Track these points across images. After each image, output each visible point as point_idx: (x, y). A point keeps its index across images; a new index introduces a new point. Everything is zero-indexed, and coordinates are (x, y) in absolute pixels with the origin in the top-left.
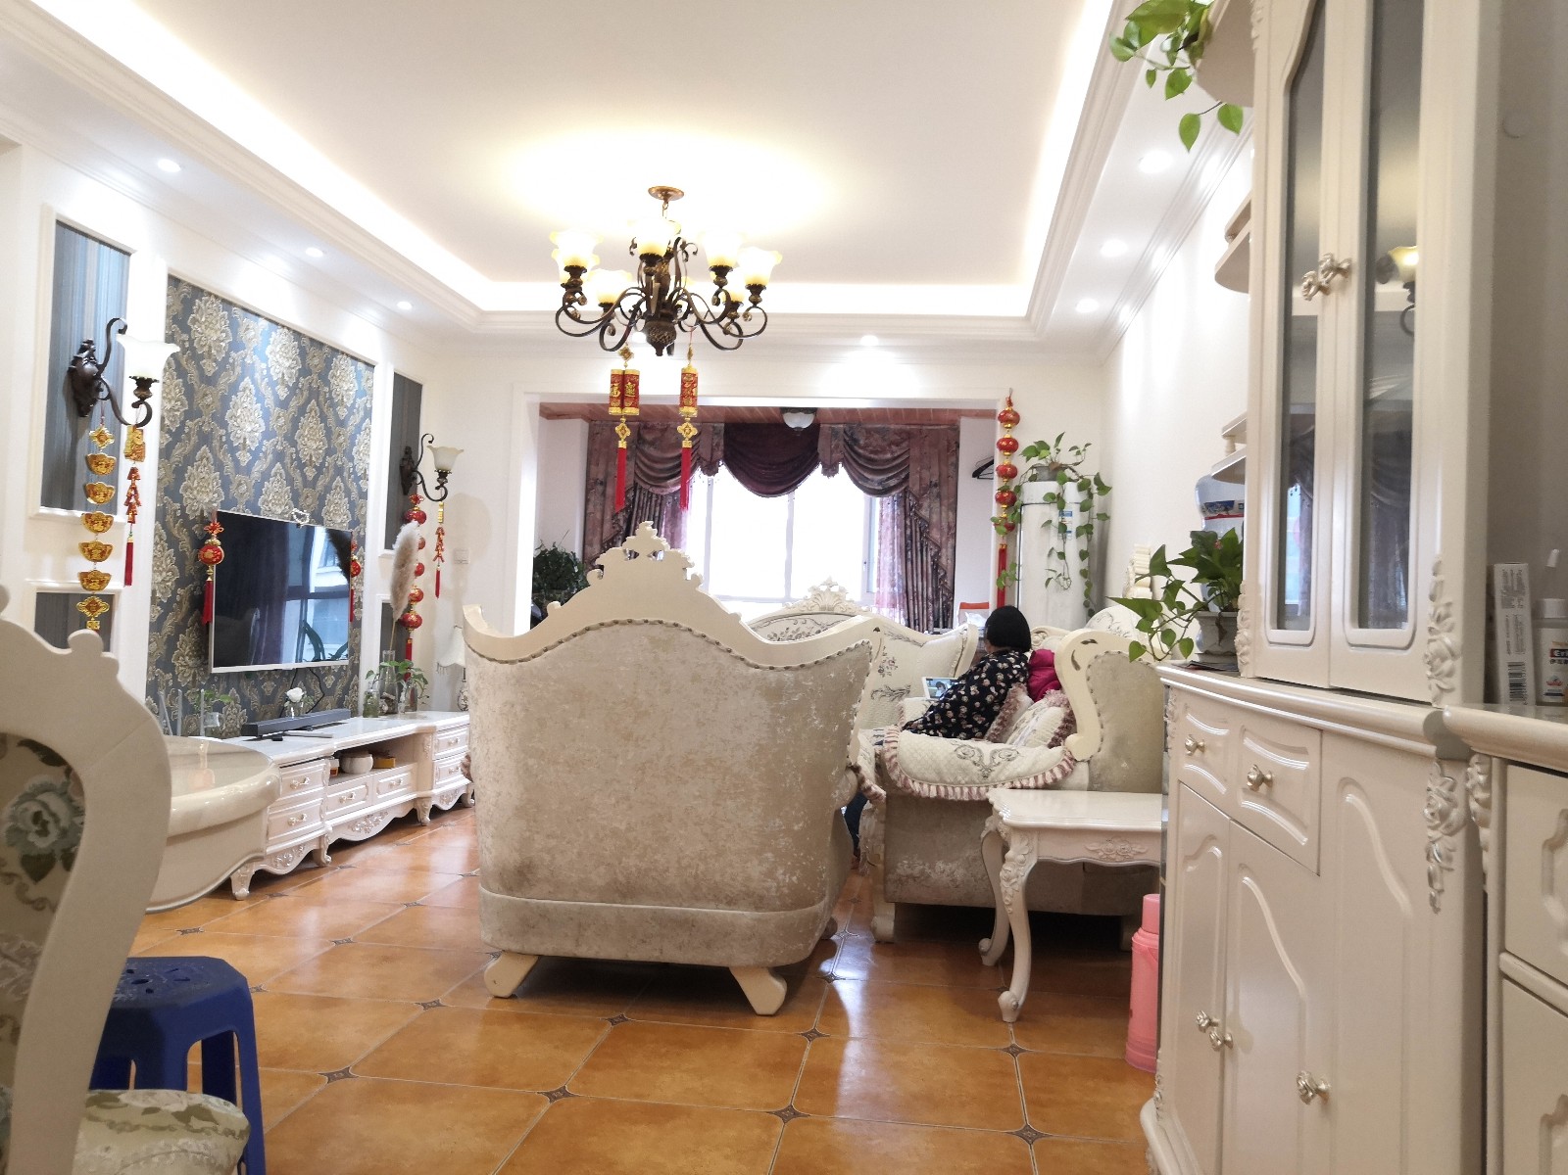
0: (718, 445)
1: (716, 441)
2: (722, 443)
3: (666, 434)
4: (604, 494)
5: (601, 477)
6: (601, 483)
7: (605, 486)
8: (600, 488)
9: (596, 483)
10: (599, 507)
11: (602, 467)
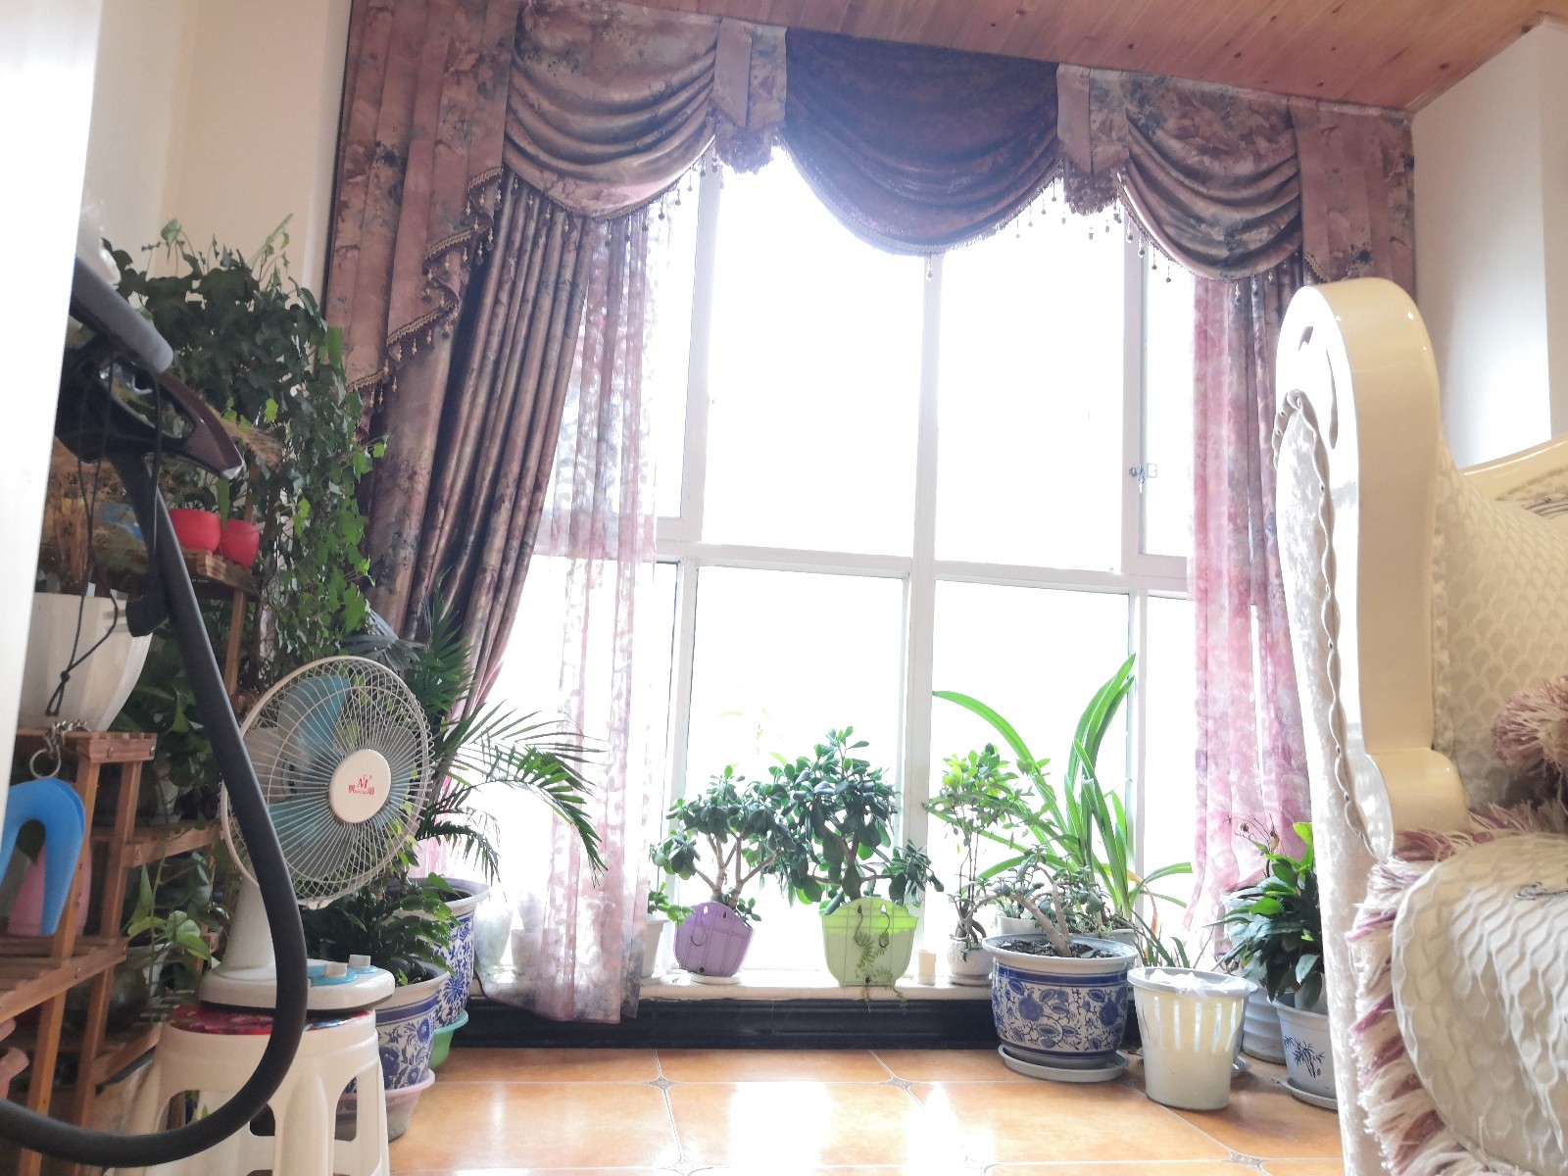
0: (767, 85)
1: (760, 73)
2: (782, 78)
3: (608, 36)
4: (396, 193)
5: (389, 139)
6: (389, 158)
7: (403, 172)
8: (385, 173)
9: (370, 156)
10: (379, 230)
11: (393, 109)
